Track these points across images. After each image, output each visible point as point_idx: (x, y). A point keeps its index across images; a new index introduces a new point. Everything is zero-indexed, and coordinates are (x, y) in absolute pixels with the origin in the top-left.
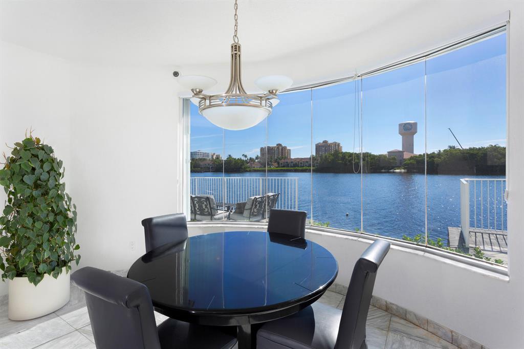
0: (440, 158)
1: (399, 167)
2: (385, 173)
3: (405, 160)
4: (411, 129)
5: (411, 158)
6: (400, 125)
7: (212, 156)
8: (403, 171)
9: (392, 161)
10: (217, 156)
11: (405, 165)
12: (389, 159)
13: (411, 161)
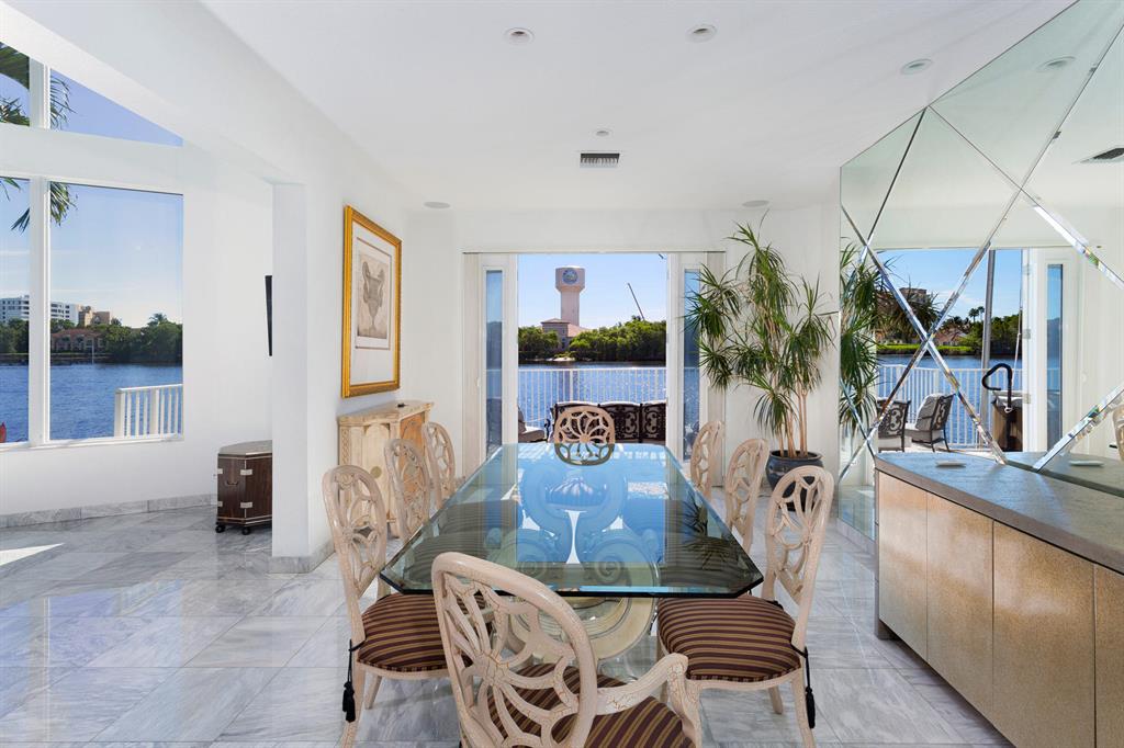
0: (625, 337)
1: (561, 353)
2: (538, 363)
3: (571, 340)
4: (574, 281)
5: (582, 337)
6: (558, 271)
7: (82, 316)
8: (569, 359)
9: (550, 340)
10: (97, 314)
11: (572, 349)
12: (545, 337)
13: (583, 341)
